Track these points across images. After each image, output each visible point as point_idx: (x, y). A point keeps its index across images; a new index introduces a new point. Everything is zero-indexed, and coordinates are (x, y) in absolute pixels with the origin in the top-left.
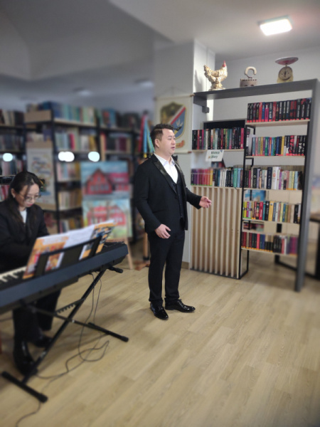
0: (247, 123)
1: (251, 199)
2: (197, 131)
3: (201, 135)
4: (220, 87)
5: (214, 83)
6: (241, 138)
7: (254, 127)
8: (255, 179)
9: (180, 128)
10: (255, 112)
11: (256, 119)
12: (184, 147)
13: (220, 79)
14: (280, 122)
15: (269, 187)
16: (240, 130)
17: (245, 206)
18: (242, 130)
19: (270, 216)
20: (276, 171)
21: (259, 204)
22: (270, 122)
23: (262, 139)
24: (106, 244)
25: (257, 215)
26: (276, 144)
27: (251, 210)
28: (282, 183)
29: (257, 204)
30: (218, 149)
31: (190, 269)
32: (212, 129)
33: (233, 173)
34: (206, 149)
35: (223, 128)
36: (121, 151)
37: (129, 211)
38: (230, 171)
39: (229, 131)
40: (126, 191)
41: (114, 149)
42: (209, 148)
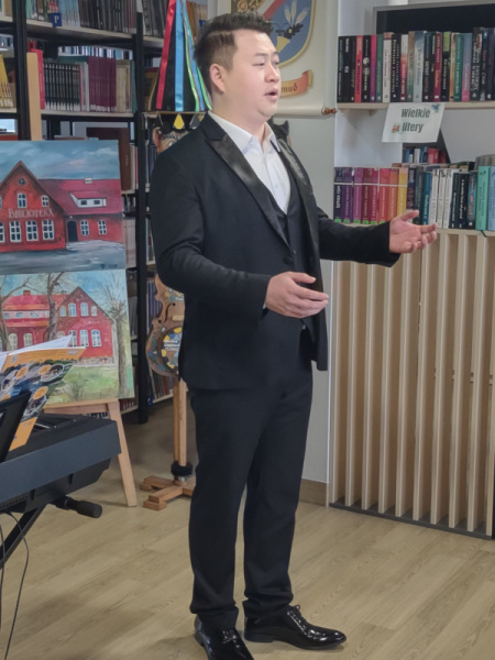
2: (353, 39)
3: (367, 52)
9: (297, 28)
12: (311, 92)
24: (44, 418)
30: (424, 100)
31: (331, 505)
32: (406, 33)
33: (476, 182)
34: (386, 100)
35: (443, 30)
36: (99, 108)
37: (125, 310)
38: (464, 176)
39: (463, 39)
40: (114, 244)
41: (73, 99)
42: (397, 96)
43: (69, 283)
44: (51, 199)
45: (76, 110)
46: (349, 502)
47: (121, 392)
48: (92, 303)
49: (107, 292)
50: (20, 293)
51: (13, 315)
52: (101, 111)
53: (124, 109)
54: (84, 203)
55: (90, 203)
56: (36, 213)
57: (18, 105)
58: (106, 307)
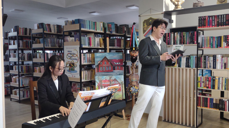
0: (198, 29)
1: (202, 76)
2: (166, 34)
3: (169, 36)
4: (180, 8)
5: (176, 6)
6: (195, 37)
7: (203, 31)
8: (205, 63)
10: (203, 21)
11: (204, 26)
13: (180, 3)
14: (220, 27)
15: (215, 67)
16: (194, 33)
17: (199, 80)
18: (196, 33)
19: (216, 87)
20: (219, 57)
21: (208, 78)
22: (214, 28)
23: (209, 38)
25: (207, 86)
26: (218, 41)
27: (203, 82)
28: (223, 65)
29: (207, 79)
30: (180, 44)
31: (163, 121)
32: (176, 32)
33: (190, 59)
34: (172, 44)
35: (183, 32)
36: (118, 47)
37: (123, 83)
38: (188, 58)
39: (187, 33)
40: (121, 71)
41: (114, 45)
42: (174, 44)
43: (113, 77)
44: (110, 63)
45: (114, 48)
46: (167, 120)
47: (123, 98)
48: (117, 81)
49: (120, 79)
50: (105, 79)
51: (104, 83)
52: (118, 48)
53: (122, 47)
54: (116, 63)
55: (117, 63)
56: (108, 65)
57: (104, 47)
58: (120, 82)
